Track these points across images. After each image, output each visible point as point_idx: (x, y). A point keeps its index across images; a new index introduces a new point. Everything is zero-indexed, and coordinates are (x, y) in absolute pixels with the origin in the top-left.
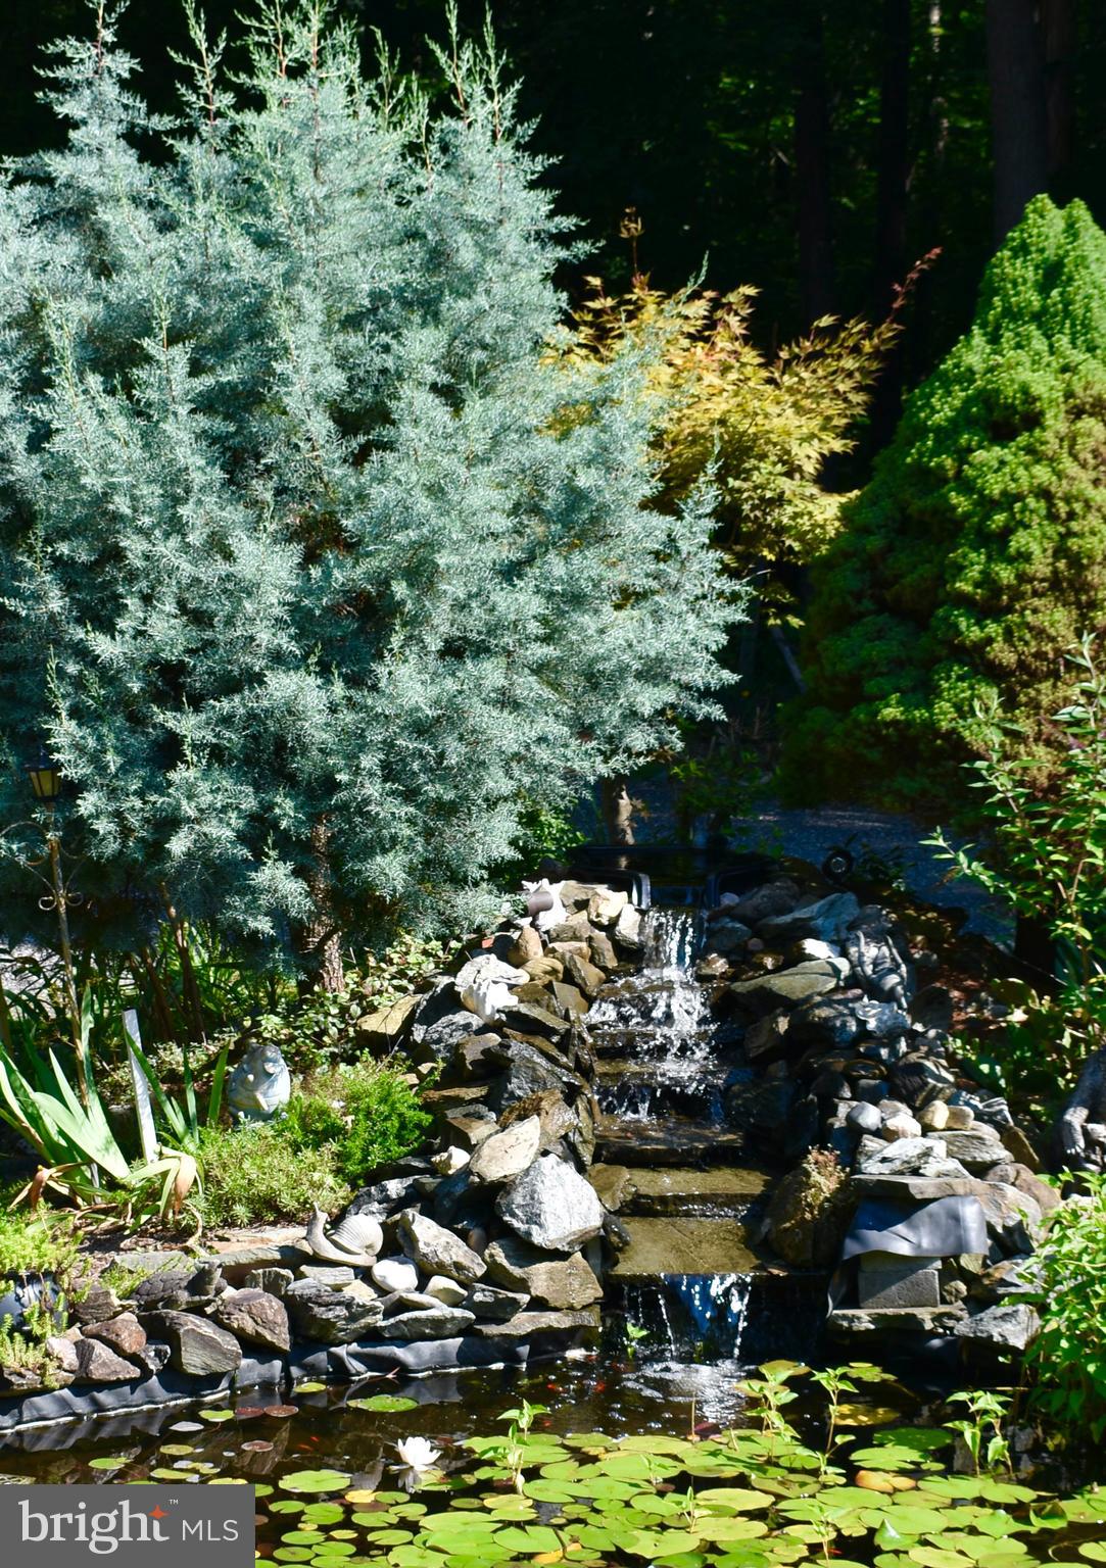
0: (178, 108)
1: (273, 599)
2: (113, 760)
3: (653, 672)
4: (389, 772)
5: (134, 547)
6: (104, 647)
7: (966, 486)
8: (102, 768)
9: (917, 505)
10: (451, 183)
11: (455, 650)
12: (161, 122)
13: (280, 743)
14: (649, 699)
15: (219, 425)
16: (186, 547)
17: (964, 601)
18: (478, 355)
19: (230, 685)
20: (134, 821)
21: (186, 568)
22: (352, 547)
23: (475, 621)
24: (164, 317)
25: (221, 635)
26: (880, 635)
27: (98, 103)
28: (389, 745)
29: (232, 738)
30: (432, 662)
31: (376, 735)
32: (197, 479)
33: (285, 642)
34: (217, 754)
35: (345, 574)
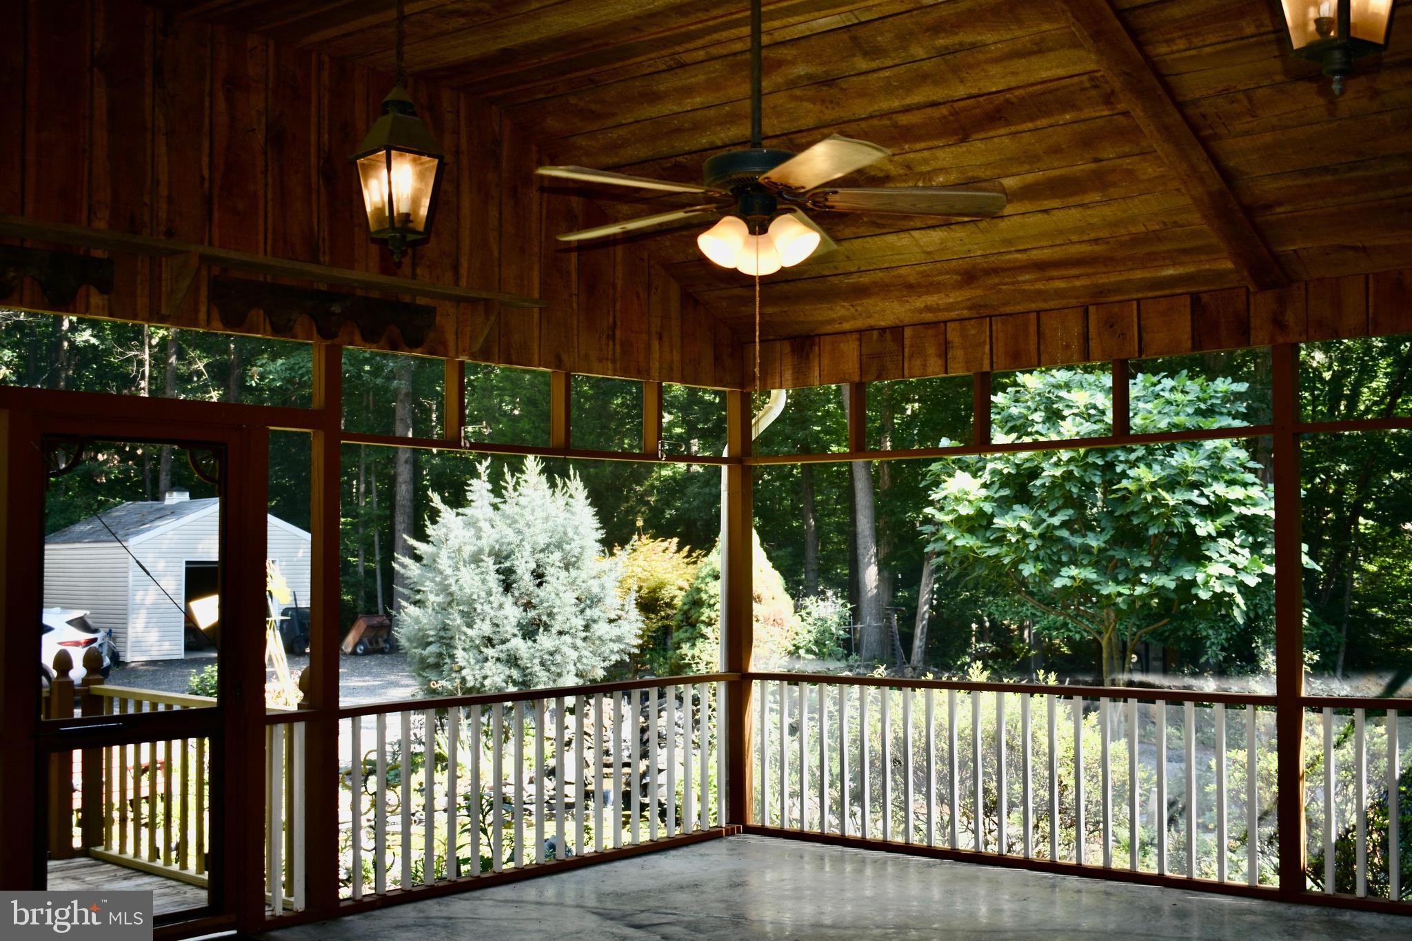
0: (502, 496)
1: (514, 621)
2: (472, 661)
3: (619, 639)
4: (542, 664)
5: (479, 607)
6: (469, 632)
7: (706, 592)
8: (469, 663)
9: (696, 597)
10: (568, 515)
11: (560, 633)
12: (498, 500)
13: (516, 659)
14: (616, 647)
15: (502, 577)
16: (492, 608)
17: (703, 622)
18: (574, 559)
19: (504, 642)
20: (477, 677)
21: (492, 613)
22: (534, 607)
23: (566, 627)
24: (487, 550)
25: (501, 629)
26: (686, 631)
27: (481, 496)
28: (541, 657)
29: (503, 656)
30: (554, 636)
31: (537, 654)
32: (494, 590)
33: (516, 631)
34: (498, 659)
35: (532, 614)
